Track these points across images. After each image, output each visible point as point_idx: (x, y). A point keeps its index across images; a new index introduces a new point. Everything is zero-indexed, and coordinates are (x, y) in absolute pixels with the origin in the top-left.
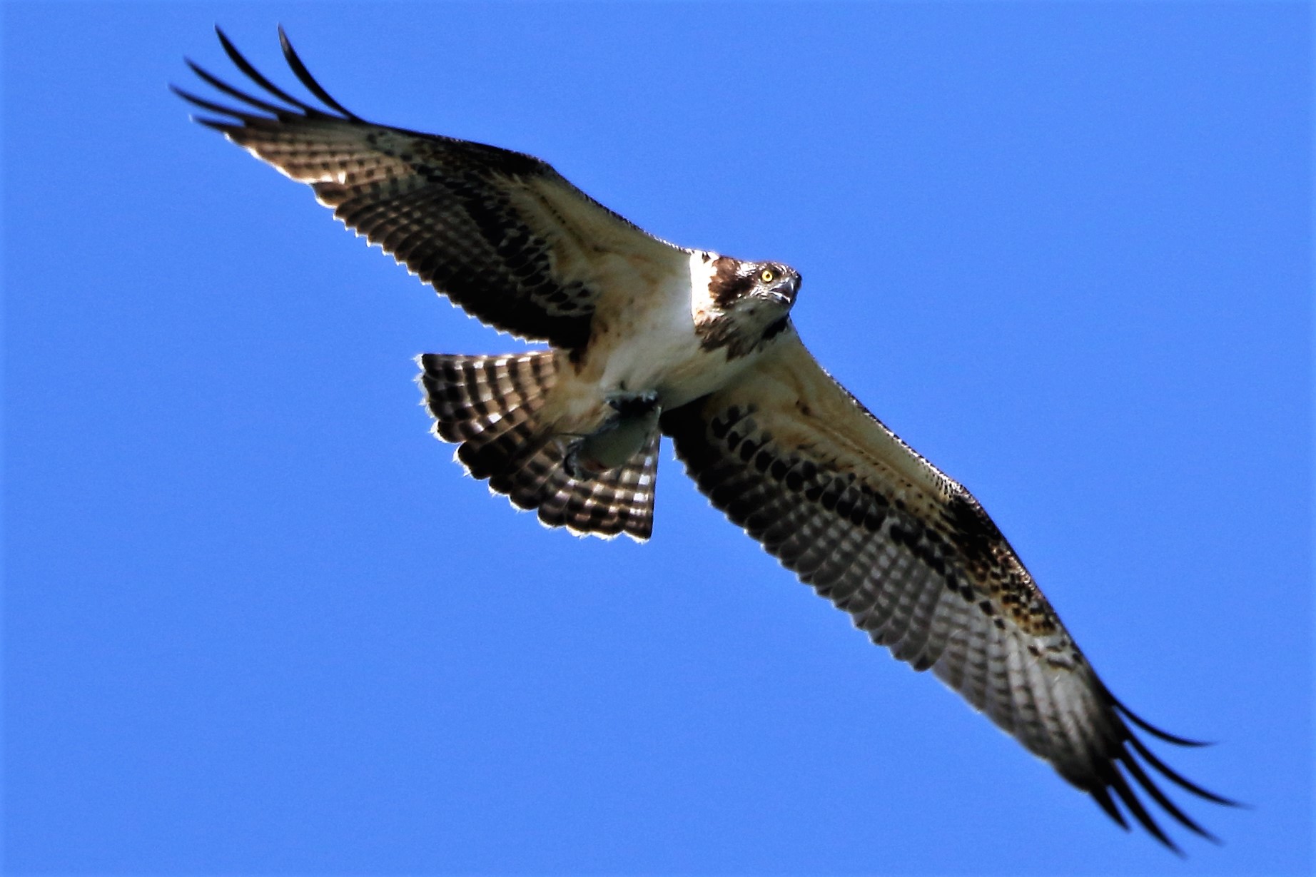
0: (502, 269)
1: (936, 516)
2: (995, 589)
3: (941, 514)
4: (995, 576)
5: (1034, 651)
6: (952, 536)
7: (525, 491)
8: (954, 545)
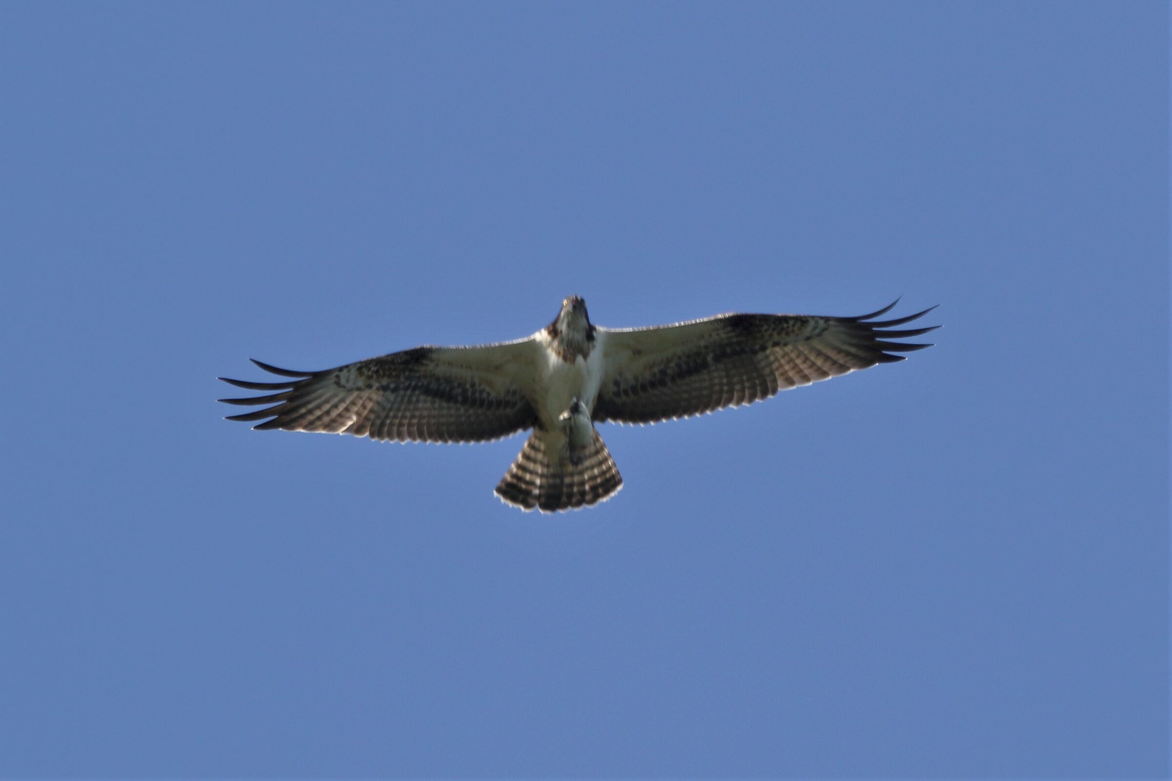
0: (471, 411)
1: (724, 336)
2: (771, 335)
4: (766, 331)
5: (808, 338)
6: (737, 336)
7: (574, 500)
8: (740, 339)
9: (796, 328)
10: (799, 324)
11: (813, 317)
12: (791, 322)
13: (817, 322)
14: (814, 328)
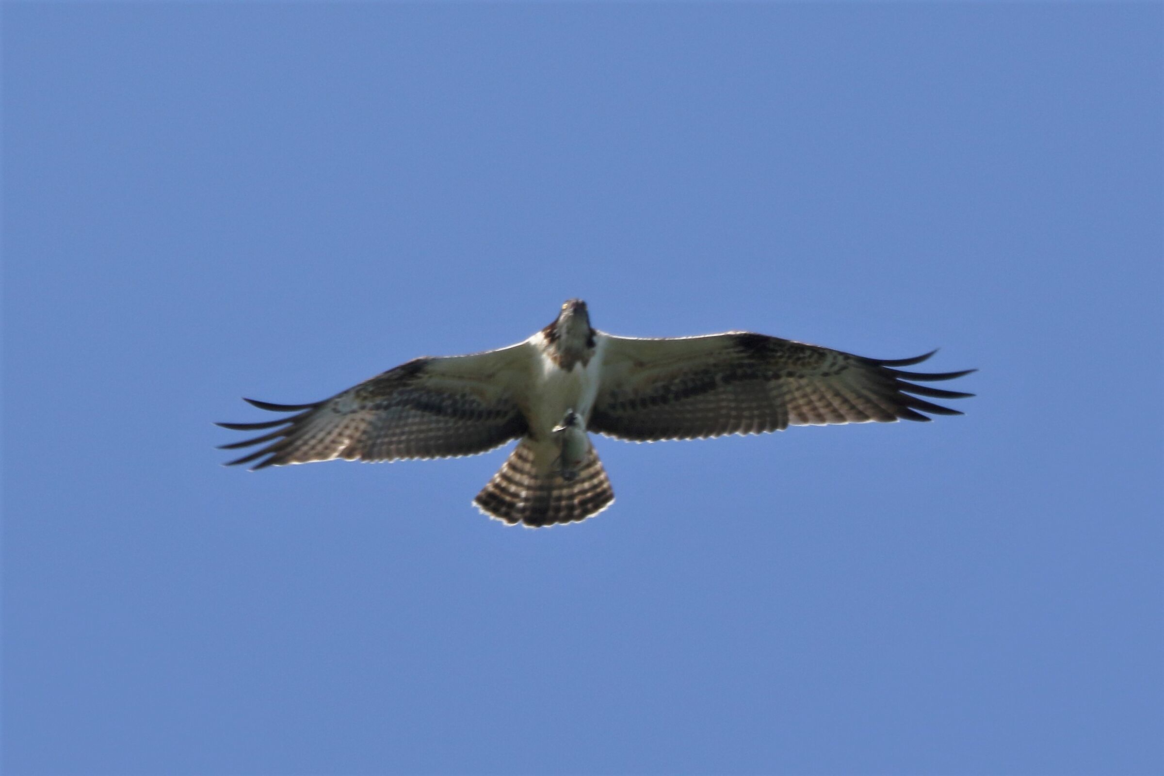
1: (735, 355)
2: (786, 363)
3: (735, 352)
4: (781, 357)
5: (826, 374)
6: (749, 357)
7: (562, 514)
8: (752, 361)
9: (812, 360)
10: (816, 356)
11: (831, 351)
12: (808, 353)
13: (835, 358)
14: (833, 364)
